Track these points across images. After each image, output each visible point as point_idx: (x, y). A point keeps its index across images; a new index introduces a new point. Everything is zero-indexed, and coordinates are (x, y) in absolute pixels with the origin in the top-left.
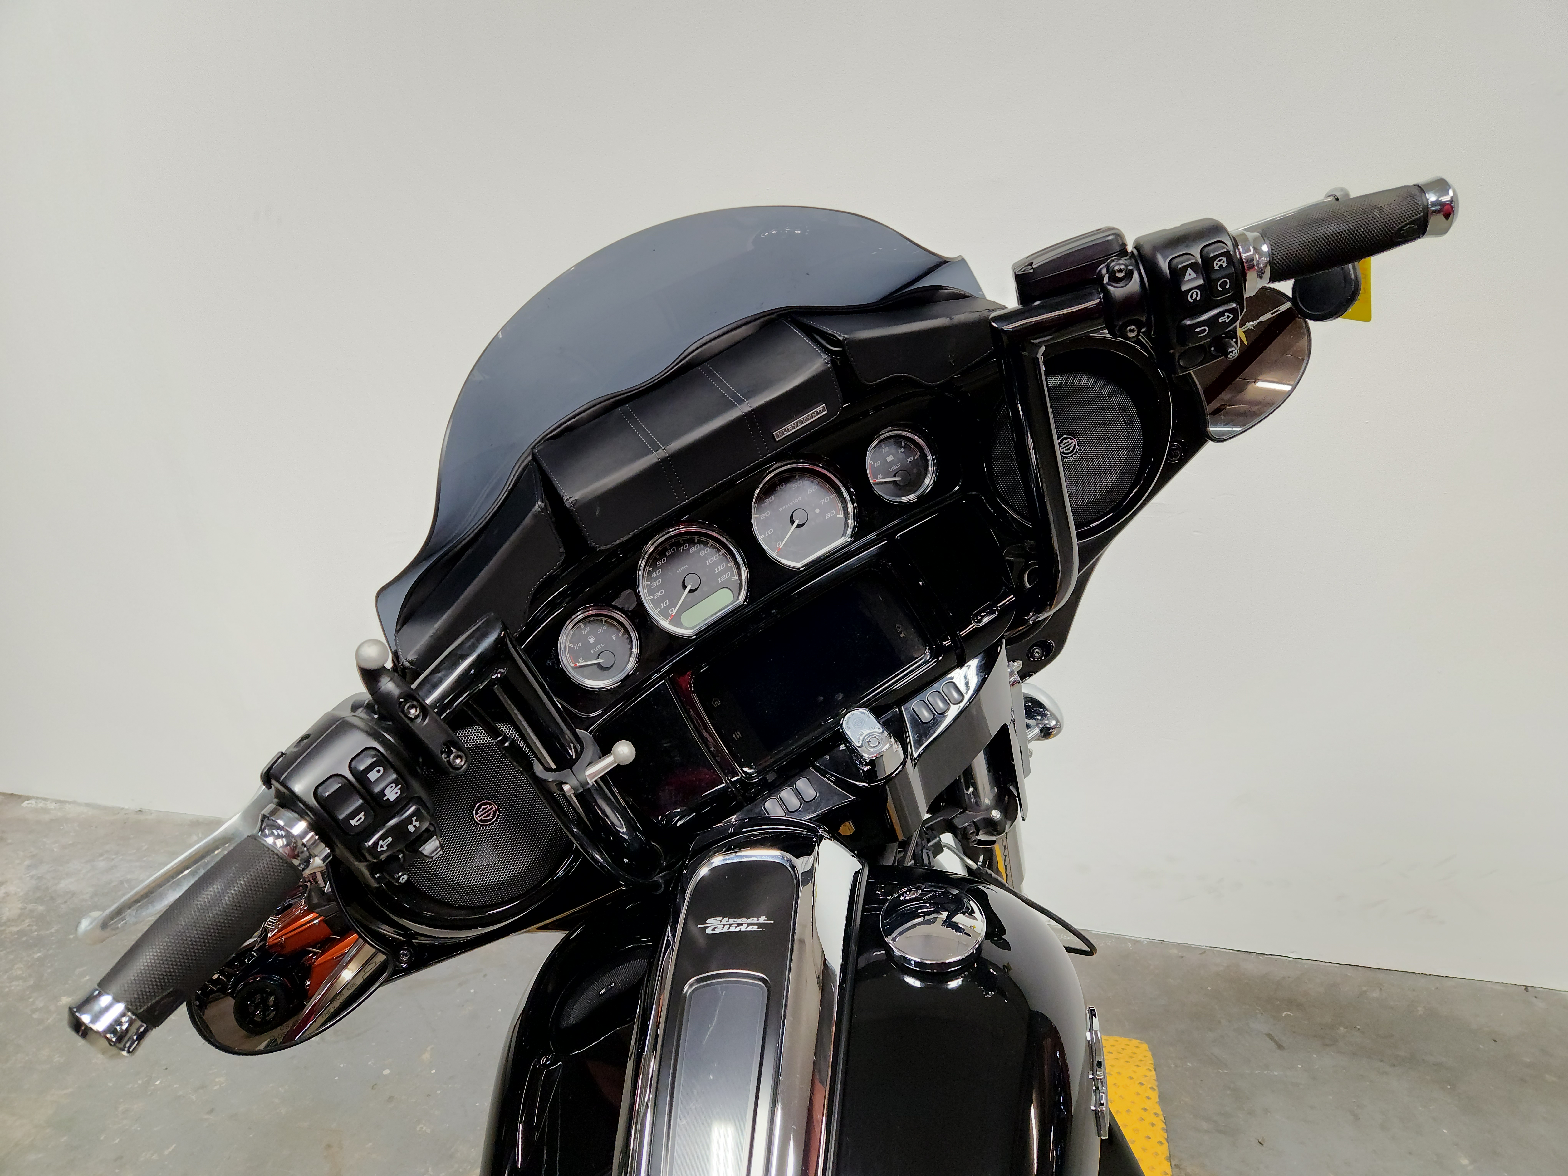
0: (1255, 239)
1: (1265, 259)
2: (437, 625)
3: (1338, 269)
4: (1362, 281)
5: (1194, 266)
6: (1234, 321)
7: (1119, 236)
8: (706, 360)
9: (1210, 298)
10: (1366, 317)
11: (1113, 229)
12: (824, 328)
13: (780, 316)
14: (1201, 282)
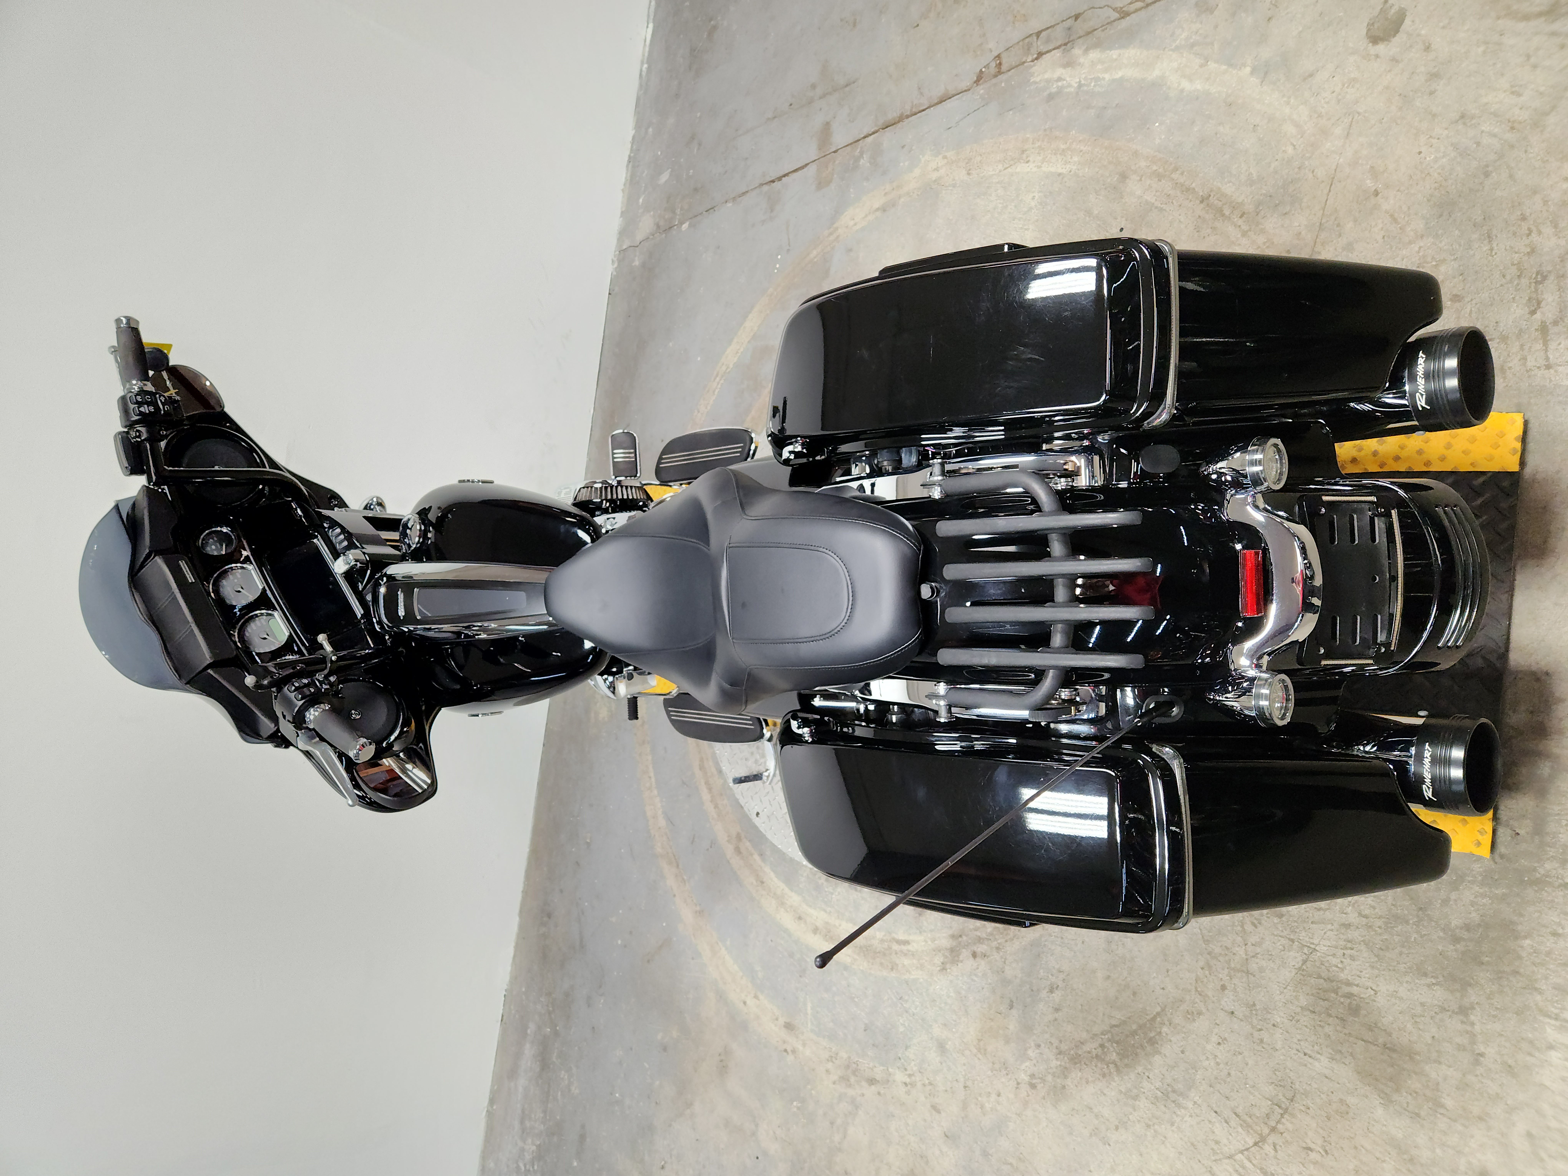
0: (130, 385)
1: (139, 382)
2: (259, 714)
3: (147, 355)
4: (153, 346)
5: (139, 408)
6: (164, 396)
7: (120, 433)
8: (150, 613)
9: (154, 403)
10: (170, 346)
11: (115, 435)
12: (142, 559)
13: (132, 579)
14: (146, 406)
